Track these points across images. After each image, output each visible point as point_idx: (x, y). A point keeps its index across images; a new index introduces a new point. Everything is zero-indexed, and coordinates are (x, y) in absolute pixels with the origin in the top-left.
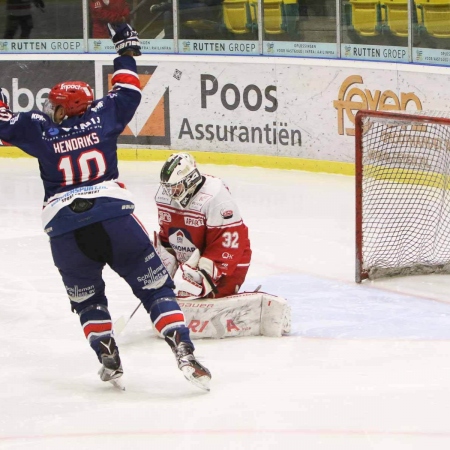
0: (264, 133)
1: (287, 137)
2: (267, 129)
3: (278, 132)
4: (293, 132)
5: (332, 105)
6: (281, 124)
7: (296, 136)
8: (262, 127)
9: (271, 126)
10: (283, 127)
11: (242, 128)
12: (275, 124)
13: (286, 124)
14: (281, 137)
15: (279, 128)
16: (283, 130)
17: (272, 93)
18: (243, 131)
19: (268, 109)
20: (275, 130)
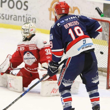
0: (22, 18)
1: (31, 20)
2: (24, 17)
3: (28, 18)
4: (33, 19)
5: (48, 10)
6: (29, 15)
7: (34, 20)
8: (22, 16)
9: (25, 16)
10: (30, 16)
11: (15, 16)
12: (27, 15)
13: (31, 15)
14: (29, 20)
15: (28, 17)
16: (29, 17)
17: (26, 4)
18: (15, 17)
19: (24, 9)
20: (26, 17)
